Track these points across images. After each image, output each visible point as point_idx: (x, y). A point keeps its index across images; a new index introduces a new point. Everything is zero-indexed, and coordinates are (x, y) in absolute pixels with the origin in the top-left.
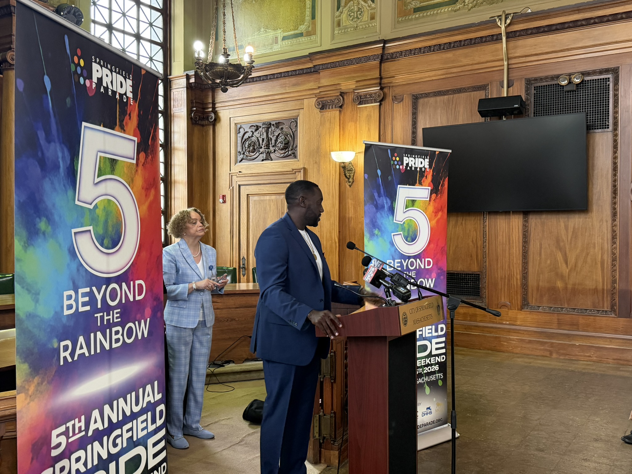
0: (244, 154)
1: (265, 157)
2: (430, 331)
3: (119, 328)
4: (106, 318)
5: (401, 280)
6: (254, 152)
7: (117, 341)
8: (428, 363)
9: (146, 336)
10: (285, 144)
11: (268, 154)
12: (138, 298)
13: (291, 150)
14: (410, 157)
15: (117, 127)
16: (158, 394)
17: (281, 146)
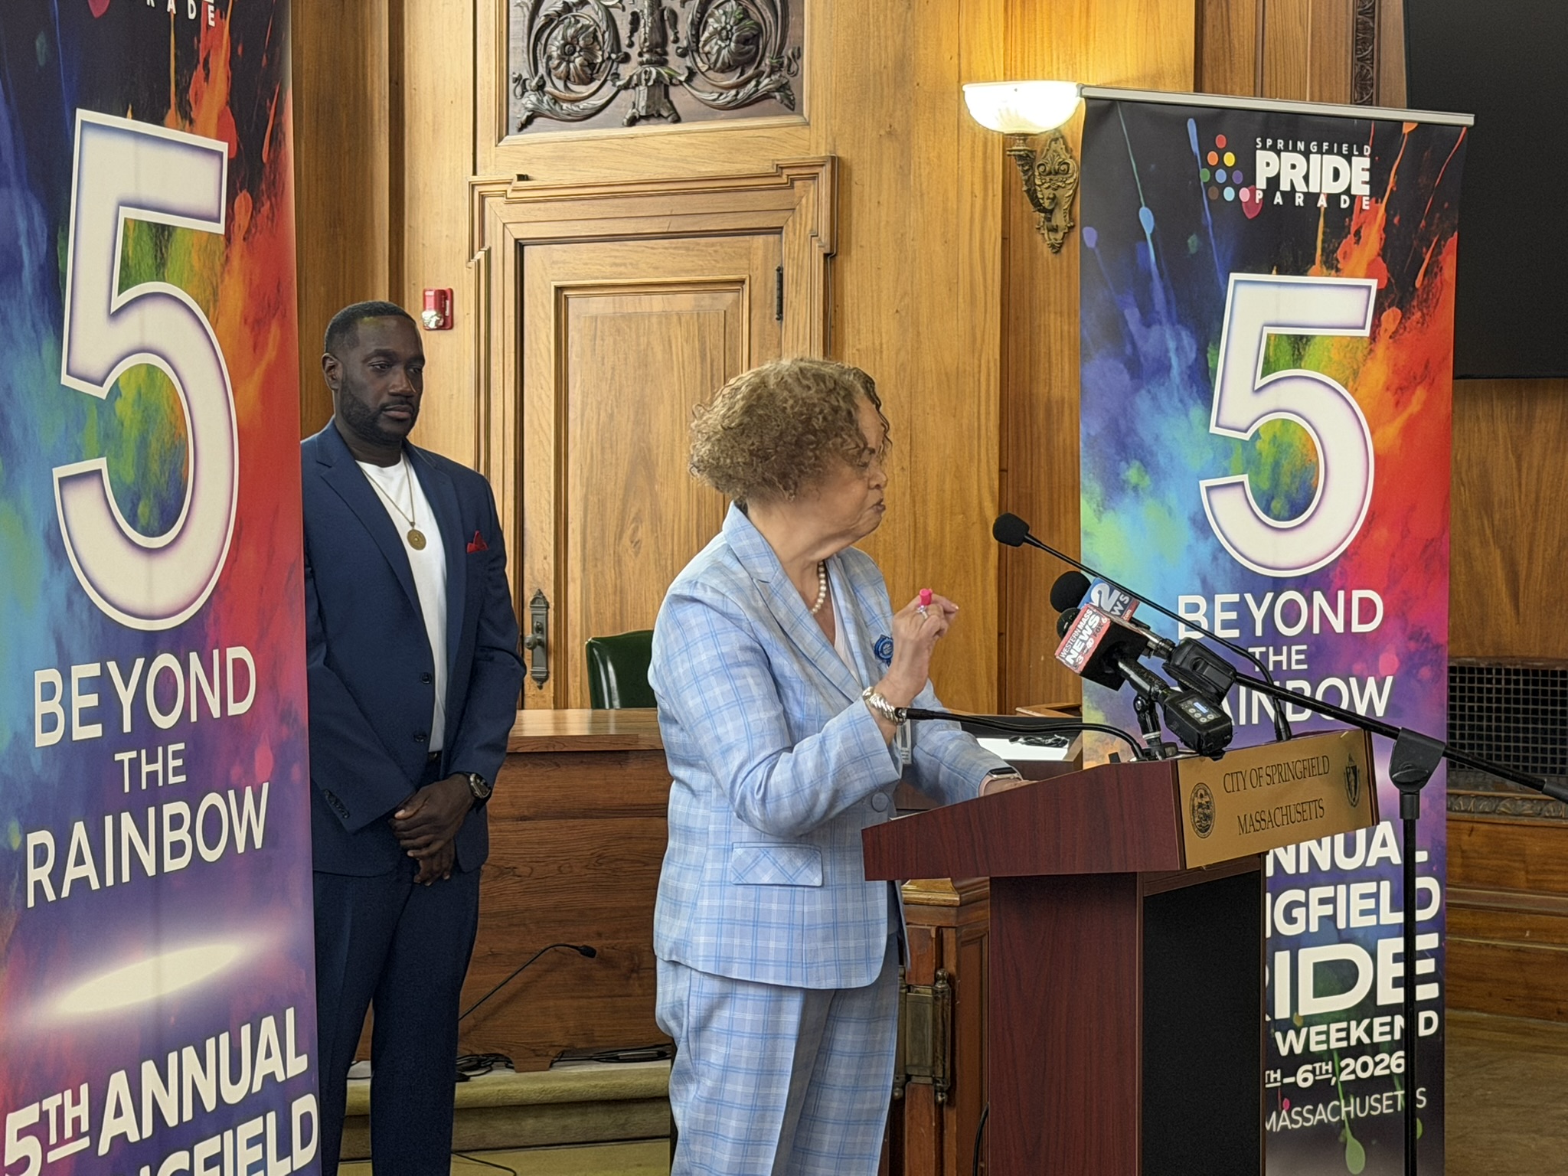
0: (540, 87)
1: (643, 103)
2: (1370, 904)
3: (181, 808)
4: (146, 768)
5: (1203, 669)
6: (592, 80)
7: (178, 849)
8: (1359, 1040)
9: (258, 845)
10: (744, 41)
11: (659, 92)
12: (235, 709)
13: (772, 72)
14: (1286, 149)
15: (172, 113)
16: (297, 1055)
17: (725, 52)
